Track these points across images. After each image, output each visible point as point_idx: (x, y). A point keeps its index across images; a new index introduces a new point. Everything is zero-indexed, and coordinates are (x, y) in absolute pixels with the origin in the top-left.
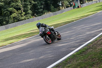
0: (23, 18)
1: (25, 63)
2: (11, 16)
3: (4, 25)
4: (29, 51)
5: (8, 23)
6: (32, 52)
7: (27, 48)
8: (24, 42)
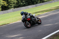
1: (46, 26)
3: (35, 4)
4: (49, 19)
5: (37, 3)
6: (50, 20)
7: (48, 18)
8: (46, 14)
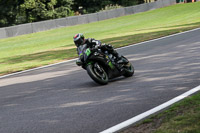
0: (50, 14)
2: (22, 6)
